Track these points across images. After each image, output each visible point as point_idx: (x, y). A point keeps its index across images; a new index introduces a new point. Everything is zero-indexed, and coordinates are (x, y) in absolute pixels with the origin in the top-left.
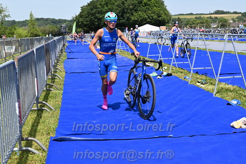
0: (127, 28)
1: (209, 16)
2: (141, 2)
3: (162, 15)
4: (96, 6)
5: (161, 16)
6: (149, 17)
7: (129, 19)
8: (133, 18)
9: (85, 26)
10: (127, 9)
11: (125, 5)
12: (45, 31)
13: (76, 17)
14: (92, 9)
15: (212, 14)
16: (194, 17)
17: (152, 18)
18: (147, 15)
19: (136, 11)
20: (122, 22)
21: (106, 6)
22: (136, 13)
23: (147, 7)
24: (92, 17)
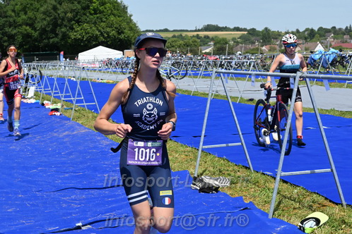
0: (62, 53)
1: (195, 33)
2: (88, 7)
3: (126, 31)
4: (5, 12)
5: (123, 32)
6: (102, 34)
7: (65, 36)
8: (73, 35)
10: (63, 19)
11: (59, 12)
15: (199, 31)
16: (170, 35)
17: (108, 35)
18: (98, 29)
19: (78, 22)
20: (53, 42)
21: (23, 13)
22: (79, 25)
23: (98, 15)
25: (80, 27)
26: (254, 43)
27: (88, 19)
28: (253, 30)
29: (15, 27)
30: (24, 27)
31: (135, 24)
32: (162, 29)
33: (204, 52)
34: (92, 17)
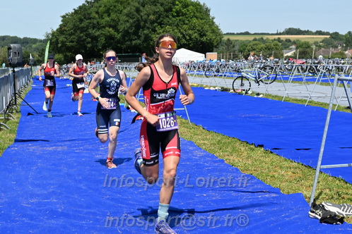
1: (277, 37)
2: (171, 9)
3: (208, 33)
4: (89, 14)
5: (205, 35)
6: (184, 36)
7: (147, 38)
9: (69, 49)
10: (146, 21)
11: (142, 14)
13: (53, 34)
14: (81, 21)
15: (280, 34)
16: (251, 38)
17: (190, 37)
18: (180, 32)
19: (160, 24)
20: (136, 44)
21: (106, 14)
22: (162, 28)
23: (180, 18)
24: (82, 35)
25: (163, 30)
26: (337, 47)
27: (170, 21)
28: (336, 34)
29: (99, 29)
30: (107, 28)
31: (217, 27)
32: (243, 32)
33: (285, 55)
34: (174, 19)
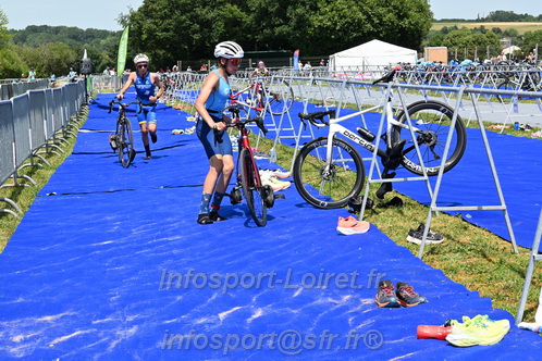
0: (297, 53)
3: (412, 13)
5: (406, 16)
6: (369, 18)
7: (302, 22)
8: (316, 20)
9: (160, 44)
12: (37, 59)
13: (133, 18)
17: (381, 20)
18: (361, 10)
20: (280, 33)
22: (329, 3)
24: (184, 17)
25: (330, 6)
29: (213, 7)
30: (228, 6)
